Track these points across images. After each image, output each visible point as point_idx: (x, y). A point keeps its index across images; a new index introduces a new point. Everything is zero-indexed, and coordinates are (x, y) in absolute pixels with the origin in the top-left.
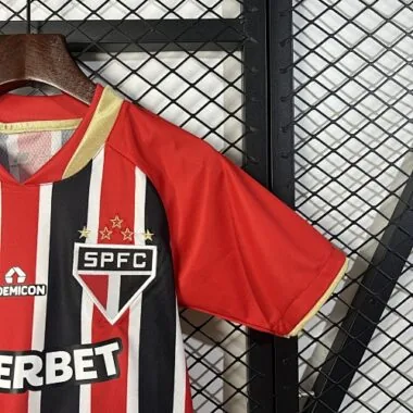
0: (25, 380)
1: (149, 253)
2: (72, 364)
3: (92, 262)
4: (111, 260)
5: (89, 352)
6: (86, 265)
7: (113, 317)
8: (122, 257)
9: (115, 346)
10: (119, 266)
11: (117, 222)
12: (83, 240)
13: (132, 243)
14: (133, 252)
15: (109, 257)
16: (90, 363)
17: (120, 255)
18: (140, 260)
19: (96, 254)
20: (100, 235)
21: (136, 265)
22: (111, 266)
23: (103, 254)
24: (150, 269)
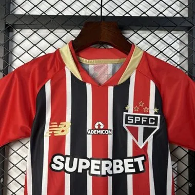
0: (106, 171)
1: (156, 118)
2: (123, 165)
3: (131, 121)
4: (139, 120)
5: (131, 160)
6: (129, 122)
7: (141, 145)
8: (144, 119)
9: (143, 158)
10: (143, 123)
11: (141, 104)
12: (127, 111)
13: (148, 113)
14: (149, 117)
15: (138, 119)
16: (132, 165)
17: (143, 118)
18: (152, 121)
19: (132, 117)
20: (134, 109)
21: (150, 123)
22: (139, 123)
23: (136, 118)
24: (157, 125)
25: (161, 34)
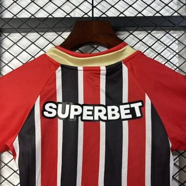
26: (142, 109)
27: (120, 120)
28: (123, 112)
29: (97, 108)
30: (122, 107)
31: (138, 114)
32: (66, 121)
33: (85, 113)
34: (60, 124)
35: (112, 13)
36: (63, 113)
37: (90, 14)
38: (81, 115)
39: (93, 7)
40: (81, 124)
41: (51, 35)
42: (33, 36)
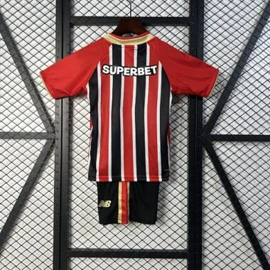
25: (170, 28)
26: (157, 69)
27: (145, 76)
28: (146, 71)
29: (132, 69)
30: (146, 68)
31: (155, 72)
32: (115, 76)
33: (126, 71)
34: (111, 77)
35: (142, 15)
36: (113, 71)
37: (129, 15)
38: (123, 72)
39: (131, 10)
40: (123, 78)
41: (105, 28)
42: (94, 28)
